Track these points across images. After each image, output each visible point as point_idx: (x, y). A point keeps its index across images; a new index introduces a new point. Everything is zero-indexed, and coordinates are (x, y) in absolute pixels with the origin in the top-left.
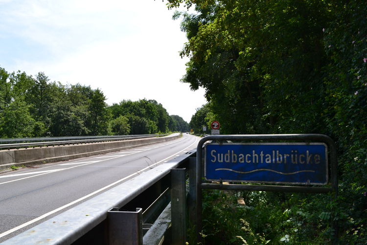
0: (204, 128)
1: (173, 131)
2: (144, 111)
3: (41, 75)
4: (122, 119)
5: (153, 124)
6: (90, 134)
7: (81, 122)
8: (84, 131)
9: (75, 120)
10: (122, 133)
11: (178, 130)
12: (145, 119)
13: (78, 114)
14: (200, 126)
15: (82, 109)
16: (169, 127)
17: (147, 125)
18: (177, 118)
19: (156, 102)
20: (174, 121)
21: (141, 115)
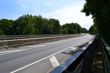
0: (93, 32)
1: (83, 33)
2: (73, 26)
3: (40, 16)
4: (66, 29)
5: (76, 31)
6: (54, 34)
7: (51, 30)
8: (52, 33)
9: (50, 29)
10: (65, 34)
11: (85, 33)
12: (73, 29)
13: (51, 27)
14: (92, 31)
15: (52, 26)
16: (82, 32)
17: (74, 31)
18: (84, 29)
19: (77, 24)
20: (83, 30)
21: (72, 28)
